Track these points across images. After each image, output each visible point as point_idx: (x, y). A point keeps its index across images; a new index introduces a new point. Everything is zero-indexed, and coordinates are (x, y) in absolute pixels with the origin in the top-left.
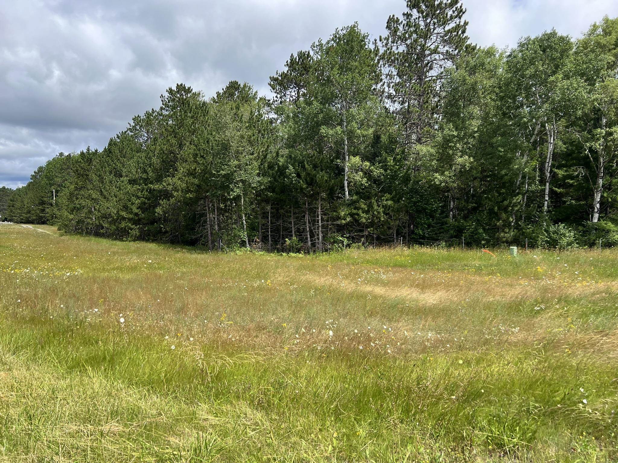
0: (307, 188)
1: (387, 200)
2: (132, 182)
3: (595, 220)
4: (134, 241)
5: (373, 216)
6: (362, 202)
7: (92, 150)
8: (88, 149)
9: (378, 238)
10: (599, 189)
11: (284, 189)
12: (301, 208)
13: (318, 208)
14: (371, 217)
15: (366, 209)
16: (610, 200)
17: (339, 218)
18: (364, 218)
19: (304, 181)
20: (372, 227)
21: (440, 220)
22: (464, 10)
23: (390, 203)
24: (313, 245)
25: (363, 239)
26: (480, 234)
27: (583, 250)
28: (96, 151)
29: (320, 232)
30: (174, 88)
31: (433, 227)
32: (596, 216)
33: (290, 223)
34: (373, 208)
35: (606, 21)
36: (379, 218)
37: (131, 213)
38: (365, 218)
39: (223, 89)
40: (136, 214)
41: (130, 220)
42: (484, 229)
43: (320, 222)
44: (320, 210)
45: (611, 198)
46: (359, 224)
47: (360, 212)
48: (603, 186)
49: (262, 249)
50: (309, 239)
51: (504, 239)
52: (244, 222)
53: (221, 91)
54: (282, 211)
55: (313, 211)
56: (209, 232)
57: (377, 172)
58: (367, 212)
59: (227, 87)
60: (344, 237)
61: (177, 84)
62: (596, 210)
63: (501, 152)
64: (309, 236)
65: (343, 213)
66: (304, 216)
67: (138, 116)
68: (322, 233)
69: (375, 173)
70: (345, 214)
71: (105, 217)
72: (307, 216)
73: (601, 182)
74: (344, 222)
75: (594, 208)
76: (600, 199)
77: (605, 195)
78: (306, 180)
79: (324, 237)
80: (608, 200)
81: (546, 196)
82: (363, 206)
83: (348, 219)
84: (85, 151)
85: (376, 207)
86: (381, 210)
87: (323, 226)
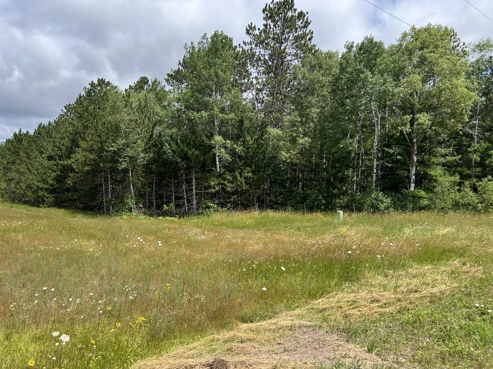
0: (181, 161)
1: (248, 172)
2: (50, 158)
3: (412, 189)
4: (49, 207)
5: (238, 186)
6: (227, 174)
7: (24, 131)
8: (20, 131)
9: (242, 204)
10: (414, 164)
11: (166, 163)
12: (179, 179)
13: (192, 179)
14: (235, 187)
15: (232, 180)
16: (422, 173)
17: (210, 187)
18: (229, 187)
19: (179, 156)
20: (236, 195)
21: (289, 189)
22: (309, 21)
23: (250, 175)
24: (189, 209)
25: (229, 205)
26: (320, 200)
27: (398, 213)
28: (27, 132)
29: (194, 199)
30: (96, 82)
31: (283, 194)
32: (413, 185)
33: (171, 191)
34: (237, 179)
35: (413, 28)
36: (242, 187)
37: (47, 183)
38: (231, 187)
39: (134, 83)
40: (52, 185)
41: (46, 189)
42: (323, 196)
43: (194, 190)
44: (194, 181)
45: (423, 172)
46: (227, 192)
47: (226, 182)
48: (417, 162)
49: (145, 214)
50: (186, 205)
51: (339, 205)
52: (132, 190)
53: (133, 85)
54: (164, 182)
55: (189, 182)
56: (104, 200)
57: (239, 149)
58: (232, 182)
59: (138, 82)
60: (214, 204)
61: (98, 79)
62: (412, 181)
63: (331, 133)
64: (186, 202)
65: (213, 183)
66: (182, 186)
67: (70, 104)
68: (196, 200)
69: (237, 150)
70: (214, 184)
71: (29, 187)
72: (184, 187)
73: (415, 158)
74: (213, 190)
75: (411, 179)
76: (415, 172)
77: (418, 168)
78: (180, 155)
79: (198, 203)
80: (420, 172)
81: (375, 169)
82: (228, 177)
83: (217, 189)
84: (17, 132)
85: (239, 178)
86: (243, 181)
87: (196, 194)
